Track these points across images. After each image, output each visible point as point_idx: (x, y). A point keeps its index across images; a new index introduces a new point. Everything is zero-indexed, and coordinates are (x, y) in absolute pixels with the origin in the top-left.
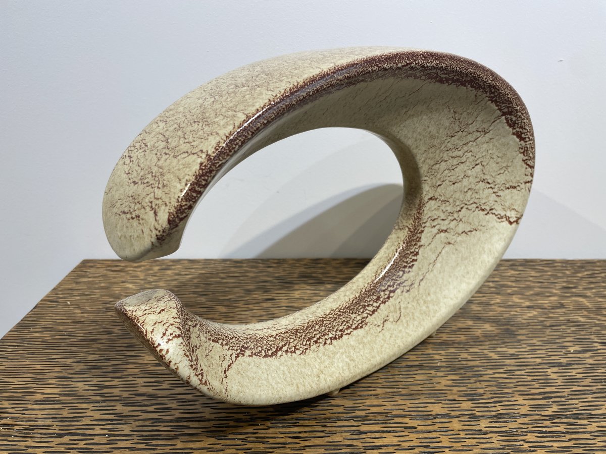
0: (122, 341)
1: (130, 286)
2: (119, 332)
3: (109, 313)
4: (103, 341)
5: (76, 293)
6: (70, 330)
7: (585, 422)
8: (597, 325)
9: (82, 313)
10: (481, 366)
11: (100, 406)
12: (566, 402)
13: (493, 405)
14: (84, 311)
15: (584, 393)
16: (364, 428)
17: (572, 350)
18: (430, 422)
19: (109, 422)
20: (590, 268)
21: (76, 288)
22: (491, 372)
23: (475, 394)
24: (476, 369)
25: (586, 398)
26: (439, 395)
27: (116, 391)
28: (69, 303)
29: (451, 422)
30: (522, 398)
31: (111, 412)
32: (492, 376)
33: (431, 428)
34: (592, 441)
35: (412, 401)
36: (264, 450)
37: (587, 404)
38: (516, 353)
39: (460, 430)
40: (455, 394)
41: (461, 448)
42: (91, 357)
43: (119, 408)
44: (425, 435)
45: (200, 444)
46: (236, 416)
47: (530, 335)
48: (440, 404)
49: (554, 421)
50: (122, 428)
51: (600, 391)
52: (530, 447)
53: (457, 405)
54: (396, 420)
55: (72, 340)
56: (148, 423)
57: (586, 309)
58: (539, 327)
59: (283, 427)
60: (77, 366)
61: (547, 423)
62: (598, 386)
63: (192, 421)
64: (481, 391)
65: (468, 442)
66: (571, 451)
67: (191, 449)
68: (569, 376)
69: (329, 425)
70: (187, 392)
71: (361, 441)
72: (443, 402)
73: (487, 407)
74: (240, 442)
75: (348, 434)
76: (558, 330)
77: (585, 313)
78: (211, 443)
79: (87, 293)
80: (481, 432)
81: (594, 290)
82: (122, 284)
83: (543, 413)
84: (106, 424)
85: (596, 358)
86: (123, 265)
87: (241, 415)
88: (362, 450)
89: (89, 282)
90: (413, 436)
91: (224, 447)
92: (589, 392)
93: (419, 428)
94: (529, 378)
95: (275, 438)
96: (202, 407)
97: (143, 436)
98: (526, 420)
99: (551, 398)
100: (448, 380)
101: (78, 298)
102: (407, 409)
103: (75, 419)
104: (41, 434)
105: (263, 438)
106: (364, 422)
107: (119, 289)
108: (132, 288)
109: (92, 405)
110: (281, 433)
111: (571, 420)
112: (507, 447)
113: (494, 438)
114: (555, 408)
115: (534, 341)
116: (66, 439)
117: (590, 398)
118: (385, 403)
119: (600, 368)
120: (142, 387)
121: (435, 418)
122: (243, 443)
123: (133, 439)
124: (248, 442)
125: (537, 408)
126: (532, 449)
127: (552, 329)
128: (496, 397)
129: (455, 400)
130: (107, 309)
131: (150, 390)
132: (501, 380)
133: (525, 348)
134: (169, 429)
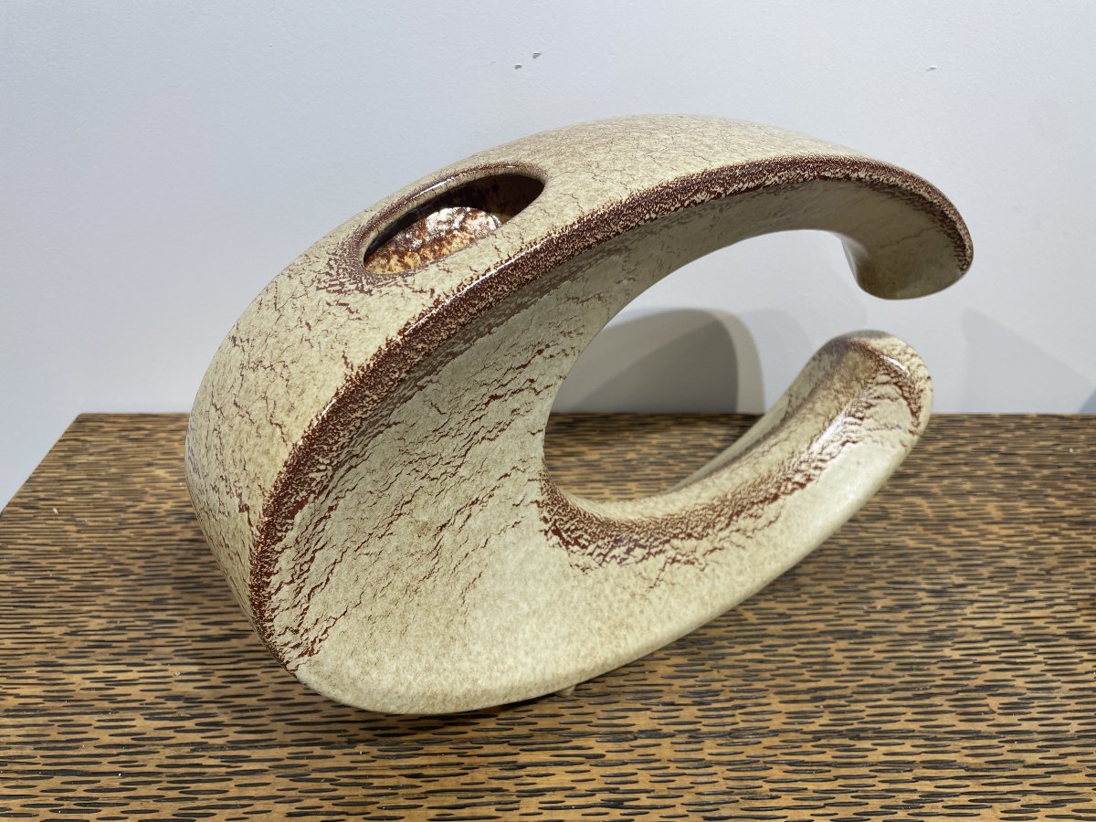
0: (146, 590)
1: (161, 473)
2: (141, 571)
3: (125, 533)
4: (114, 591)
5: (68, 488)
6: (59, 567)
7: (867, 744)
8: (933, 555)
9: (78, 532)
10: (726, 639)
11: (110, 720)
12: (845, 706)
13: (730, 712)
14: (83, 528)
15: (877, 689)
16: (524, 758)
17: (879, 605)
18: (626, 745)
19: (123, 750)
20: (952, 432)
21: (69, 477)
22: (739, 649)
23: (708, 691)
24: (718, 643)
25: (879, 700)
26: (650, 695)
27: (134, 691)
28: (55, 510)
29: (659, 745)
30: (779, 700)
31: (127, 730)
32: (739, 657)
33: (626, 756)
34: (870, 781)
35: (606, 707)
36: (363, 800)
37: (878, 711)
38: (788, 612)
39: (670, 761)
40: (675, 692)
41: (665, 793)
42: (94, 624)
43: (141, 724)
44: (616, 770)
45: (265, 790)
46: (325, 737)
47: (819, 576)
48: (648, 713)
49: (819, 743)
50: (144, 760)
51: (905, 686)
52: (772, 790)
53: (674, 714)
54: (576, 742)
55: (62, 588)
56: (185, 750)
57: (923, 521)
58: (837, 559)
59: (398, 757)
60: (71, 642)
61: (808, 747)
62: (904, 676)
63: (256, 747)
64: (717, 686)
65: (679, 782)
66: (834, 798)
67: (251, 798)
68: (863, 657)
69: (470, 752)
70: (251, 692)
71: (516, 781)
72: (655, 708)
73: (721, 717)
74: (327, 785)
75: (496, 769)
76: (865, 566)
77: (920, 529)
78: (282, 788)
79: (86, 489)
80: (703, 762)
81: (946, 482)
82: (146, 469)
83: (806, 728)
84: (119, 754)
85: (915, 622)
86: (149, 426)
87: (334, 735)
88: (514, 797)
89: (90, 464)
90: (596, 772)
91: (301, 794)
92: (884, 689)
93: (609, 756)
94: (798, 661)
95: (383, 777)
96: (273, 721)
97: (175, 775)
98: (776, 741)
99: (823, 699)
100: (669, 666)
101: (71, 499)
102: (596, 722)
103: (70, 745)
104: (16, 772)
105: (364, 777)
106: (525, 747)
107: (142, 479)
108: (164, 478)
109: (97, 717)
110: (393, 768)
111: (846, 741)
112: (736, 791)
113: (720, 774)
114: (826, 718)
115: (823, 588)
116: (56, 782)
117: (885, 699)
118: (563, 711)
119: (916, 642)
120: (176, 684)
121: (635, 738)
122: (332, 787)
123: (160, 782)
124: (341, 785)
125: (797, 718)
126: (774, 794)
127: (856, 563)
128: (737, 699)
129: (672, 704)
130: (121, 524)
131: (188, 689)
132: (753, 666)
133: (805, 601)
134: (217, 762)
